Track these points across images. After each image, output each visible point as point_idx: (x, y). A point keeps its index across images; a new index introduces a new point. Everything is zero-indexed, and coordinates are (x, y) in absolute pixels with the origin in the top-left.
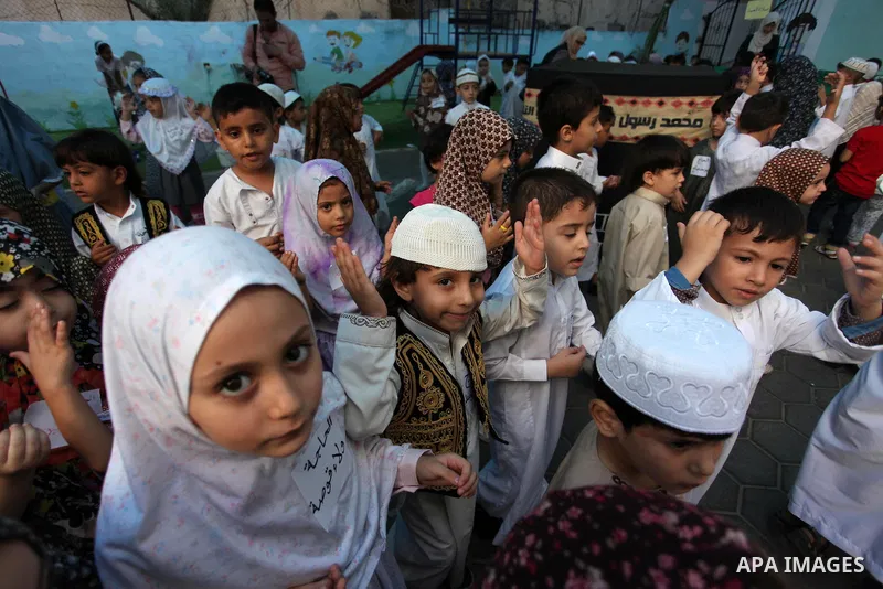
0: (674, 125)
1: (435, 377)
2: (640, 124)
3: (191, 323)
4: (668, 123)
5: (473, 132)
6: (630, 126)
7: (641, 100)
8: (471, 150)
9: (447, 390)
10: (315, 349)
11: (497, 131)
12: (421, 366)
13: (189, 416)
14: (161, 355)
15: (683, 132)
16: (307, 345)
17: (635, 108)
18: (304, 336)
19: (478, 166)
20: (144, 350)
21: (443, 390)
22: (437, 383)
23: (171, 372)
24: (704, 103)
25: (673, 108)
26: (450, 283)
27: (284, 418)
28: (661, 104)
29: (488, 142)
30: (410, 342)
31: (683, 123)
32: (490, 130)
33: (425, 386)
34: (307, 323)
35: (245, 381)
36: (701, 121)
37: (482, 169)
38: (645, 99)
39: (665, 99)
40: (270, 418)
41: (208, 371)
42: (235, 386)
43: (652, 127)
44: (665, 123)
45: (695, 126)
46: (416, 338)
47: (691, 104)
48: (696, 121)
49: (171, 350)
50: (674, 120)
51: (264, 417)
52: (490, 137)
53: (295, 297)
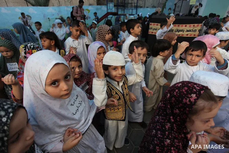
0: (189, 31)
1: (116, 92)
2: (180, 31)
3: (45, 71)
4: (188, 31)
5: (101, 29)
6: (177, 32)
7: (181, 25)
8: (101, 34)
9: (119, 95)
10: (71, 76)
11: (106, 28)
12: (112, 89)
13: (45, 90)
14: (39, 78)
15: (191, 33)
16: (70, 75)
17: (179, 27)
18: (69, 74)
19: (104, 37)
20: (35, 77)
21: (118, 95)
22: (116, 93)
23: (41, 82)
24: (197, 26)
25: (189, 27)
26: (116, 69)
27: (65, 90)
28: (186, 26)
29: (105, 31)
30: (108, 84)
31: (191, 31)
32: (105, 28)
33: (113, 94)
34: (69, 71)
35: (56, 83)
36: (196, 30)
37: (105, 38)
38: (182, 25)
39: (187, 25)
40: (62, 91)
41: (49, 81)
42: (55, 84)
43: (183, 32)
44: (187, 31)
45: (194, 31)
46: (110, 83)
47: (194, 26)
48: (195, 30)
49: (41, 77)
50: (189, 30)
51: (61, 90)
52: (105, 30)
53: (66, 65)
